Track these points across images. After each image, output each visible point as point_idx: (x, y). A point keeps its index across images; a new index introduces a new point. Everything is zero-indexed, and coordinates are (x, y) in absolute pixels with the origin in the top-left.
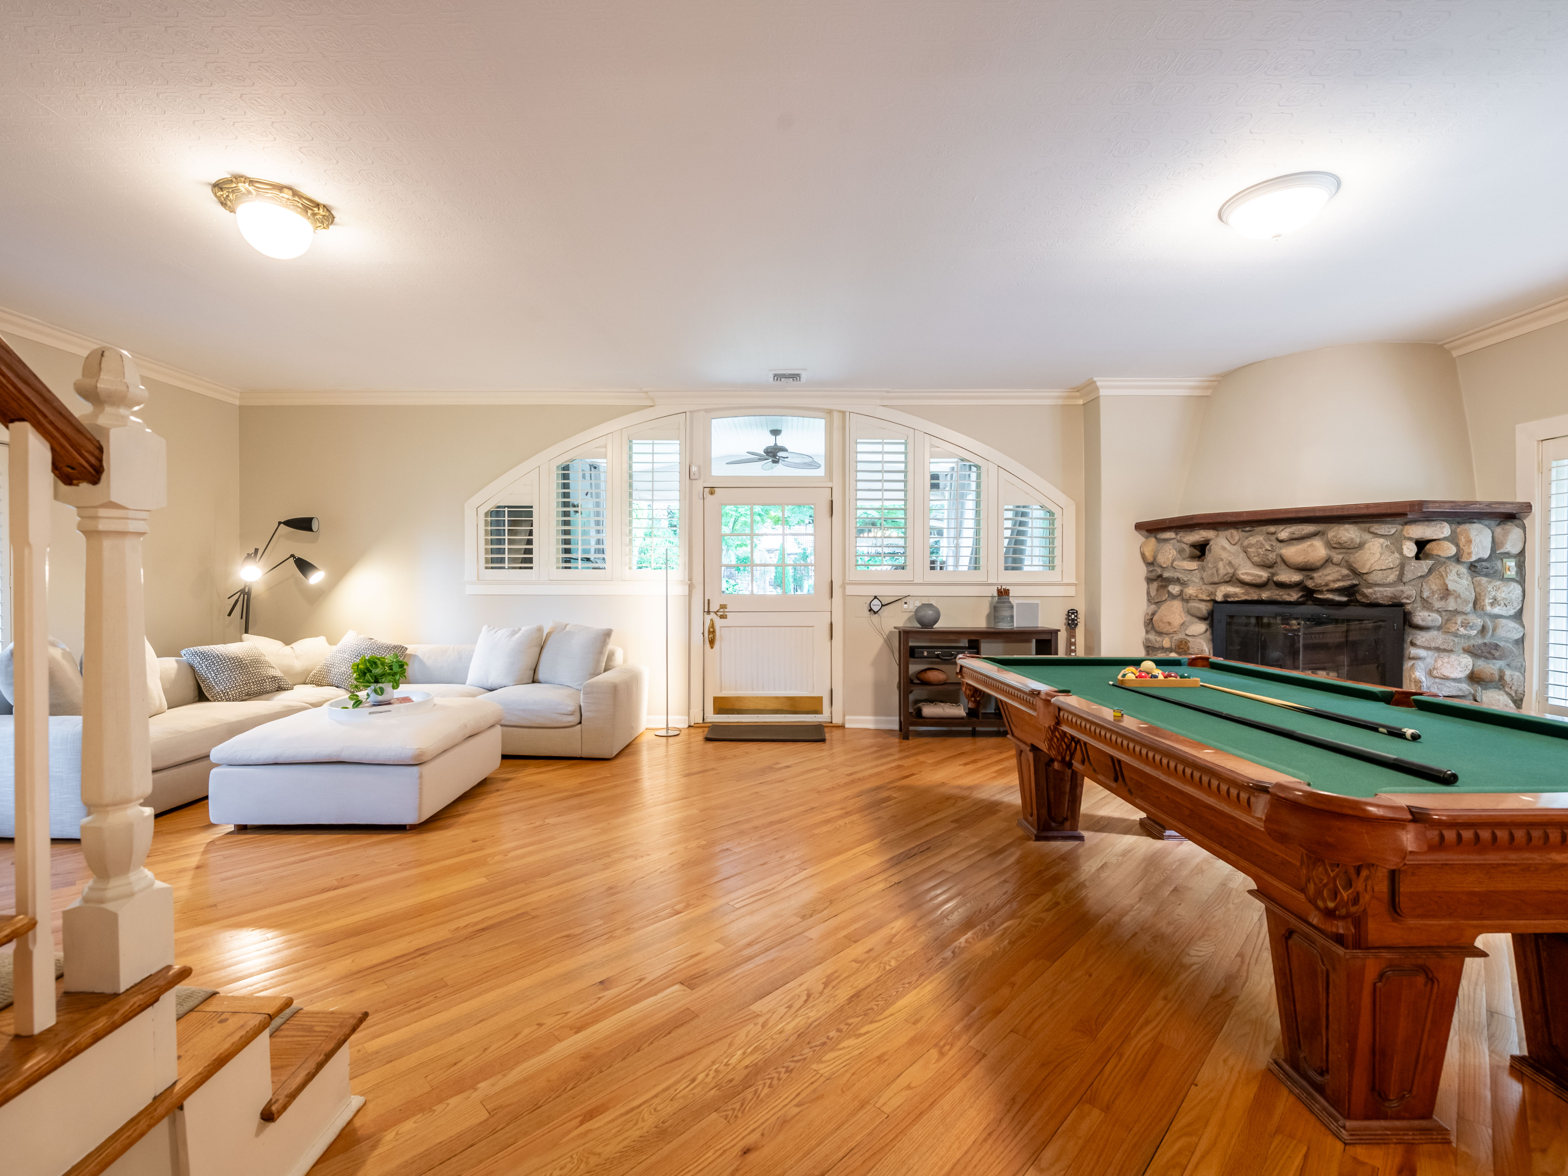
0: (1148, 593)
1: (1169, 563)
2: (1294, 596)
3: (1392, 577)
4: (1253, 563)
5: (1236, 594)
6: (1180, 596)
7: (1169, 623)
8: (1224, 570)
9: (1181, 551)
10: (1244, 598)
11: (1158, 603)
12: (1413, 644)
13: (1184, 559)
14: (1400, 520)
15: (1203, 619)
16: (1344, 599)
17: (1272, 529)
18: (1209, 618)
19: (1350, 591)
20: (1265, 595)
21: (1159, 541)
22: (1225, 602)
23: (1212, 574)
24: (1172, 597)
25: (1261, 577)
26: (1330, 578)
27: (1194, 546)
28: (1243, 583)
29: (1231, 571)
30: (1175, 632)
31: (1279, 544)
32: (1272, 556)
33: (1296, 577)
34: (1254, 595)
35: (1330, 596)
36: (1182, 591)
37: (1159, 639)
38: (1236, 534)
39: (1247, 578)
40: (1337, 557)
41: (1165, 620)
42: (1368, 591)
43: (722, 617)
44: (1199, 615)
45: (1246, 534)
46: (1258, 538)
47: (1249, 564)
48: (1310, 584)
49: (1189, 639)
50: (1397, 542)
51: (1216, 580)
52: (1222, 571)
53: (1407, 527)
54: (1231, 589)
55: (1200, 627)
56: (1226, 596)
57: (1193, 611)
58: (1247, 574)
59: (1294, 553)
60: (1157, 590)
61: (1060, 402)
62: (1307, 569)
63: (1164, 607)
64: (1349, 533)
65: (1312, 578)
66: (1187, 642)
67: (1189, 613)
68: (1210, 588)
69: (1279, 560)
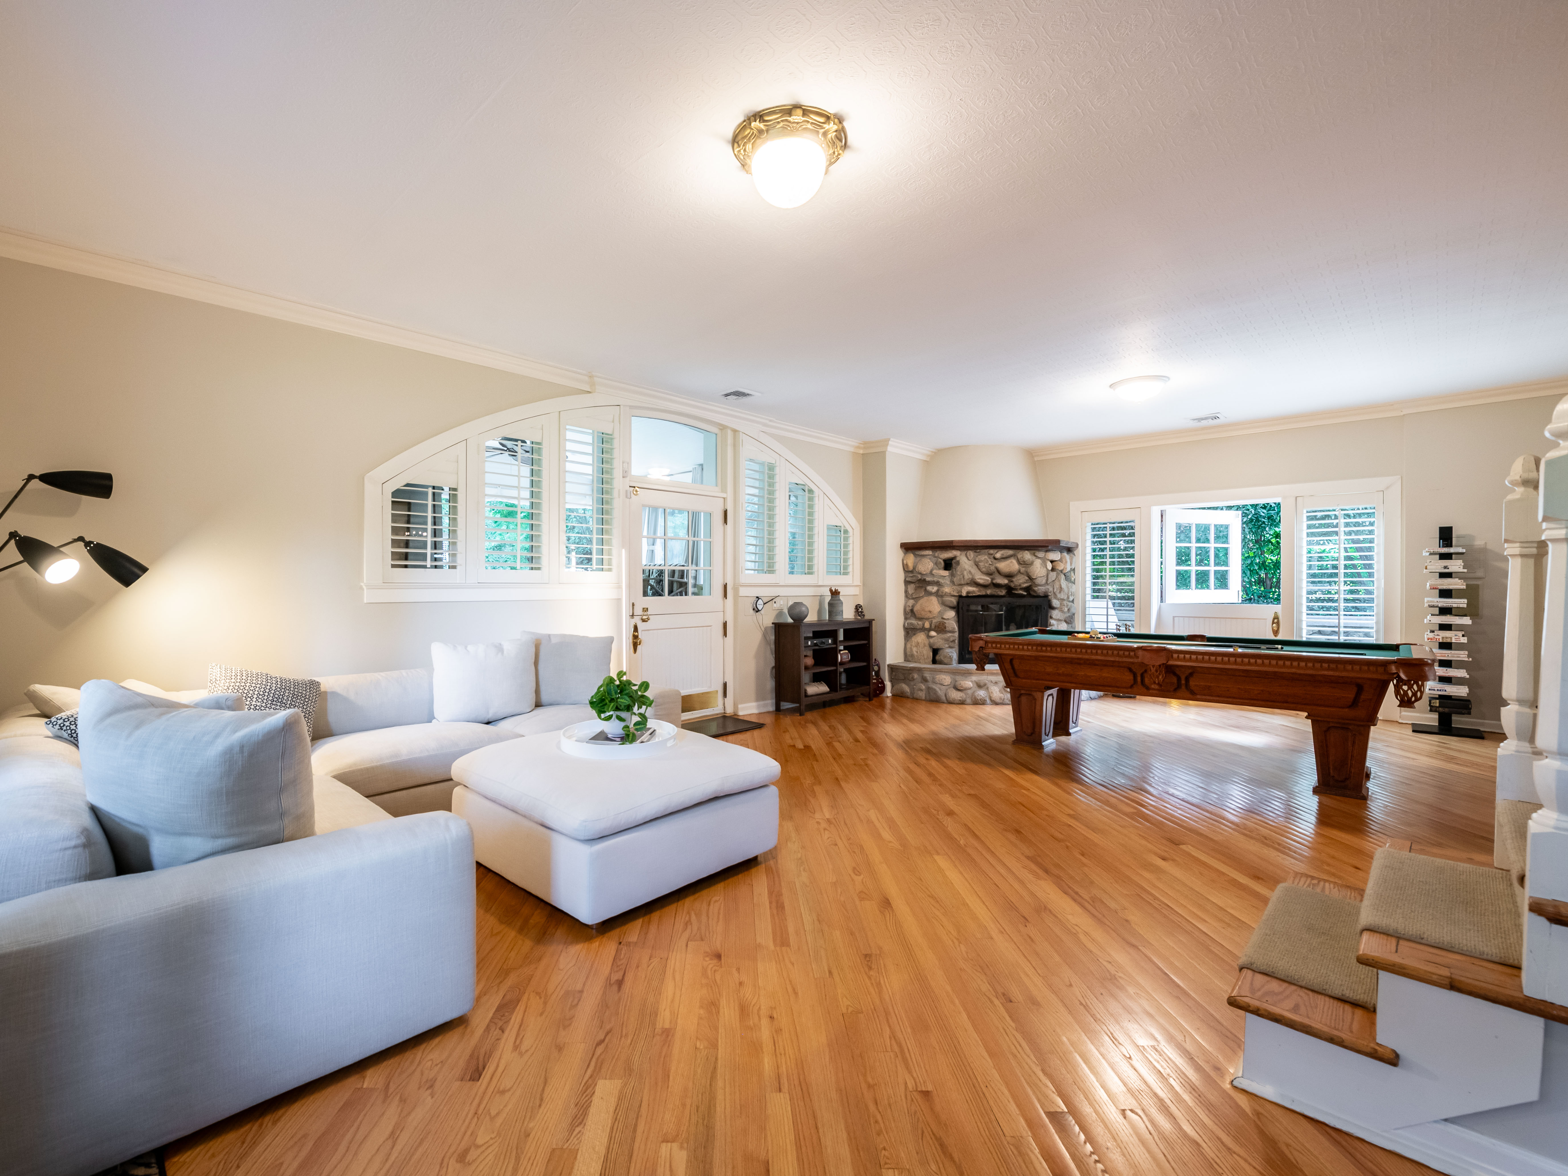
0: (906, 592)
1: (928, 571)
2: (1003, 592)
3: (1044, 581)
4: (982, 572)
5: (974, 592)
6: (937, 594)
7: (930, 612)
8: (967, 577)
9: (936, 564)
10: (978, 594)
11: (916, 599)
12: (1051, 618)
13: (939, 569)
14: (1045, 549)
15: (952, 608)
16: (1025, 593)
17: (992, 551)
18: (957, 608)
19: (1027, 589)
20: (989, 592)
21: (915, 555)
22: (967, 597)
23: (960, 579)
24: (930, 594)
25: (988, 580)
26: (1021, 581)
27: (945, 561)
28: (977, 584)
29: (971, 577)
30: (934, 618)
31: (995, 561)
32: (992, 568)
33: (1006, 581)
34: (983, 592)
35: (1021, 592)
36: (938, 590)
37: (920, 623)
38: (971, 554)
39: (981, 582)
40: (1023, 570)
41: (927, 609)
42: (1036, 589)
43: (644, 621)
44: (951, 605)
45: (976, 554)
46: (984, 558)
47: (980, 573)
48: (1012, 585)
49: (945, 621)
50: (1044, 560)
51: (963, 582)
52: (966, 577)
53: (1047, 553)
54: (971, 589)
55: (952, 614)
56: (968, 593)
57: (948, 603)
58: (980, 579)
59: (1003, 566)
60: (916, 590)
61: (852, 450)
62: (1009, 576)
63: (921, 601)
64: (1027, 556)
65: (1012, 581)
66: (944, 624)
67: (943, 604)
68: (958, 588)
69: (995, 570)
